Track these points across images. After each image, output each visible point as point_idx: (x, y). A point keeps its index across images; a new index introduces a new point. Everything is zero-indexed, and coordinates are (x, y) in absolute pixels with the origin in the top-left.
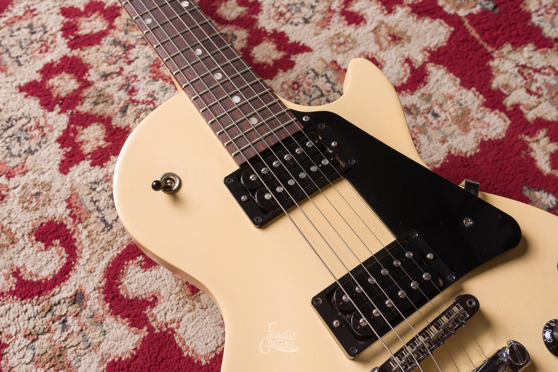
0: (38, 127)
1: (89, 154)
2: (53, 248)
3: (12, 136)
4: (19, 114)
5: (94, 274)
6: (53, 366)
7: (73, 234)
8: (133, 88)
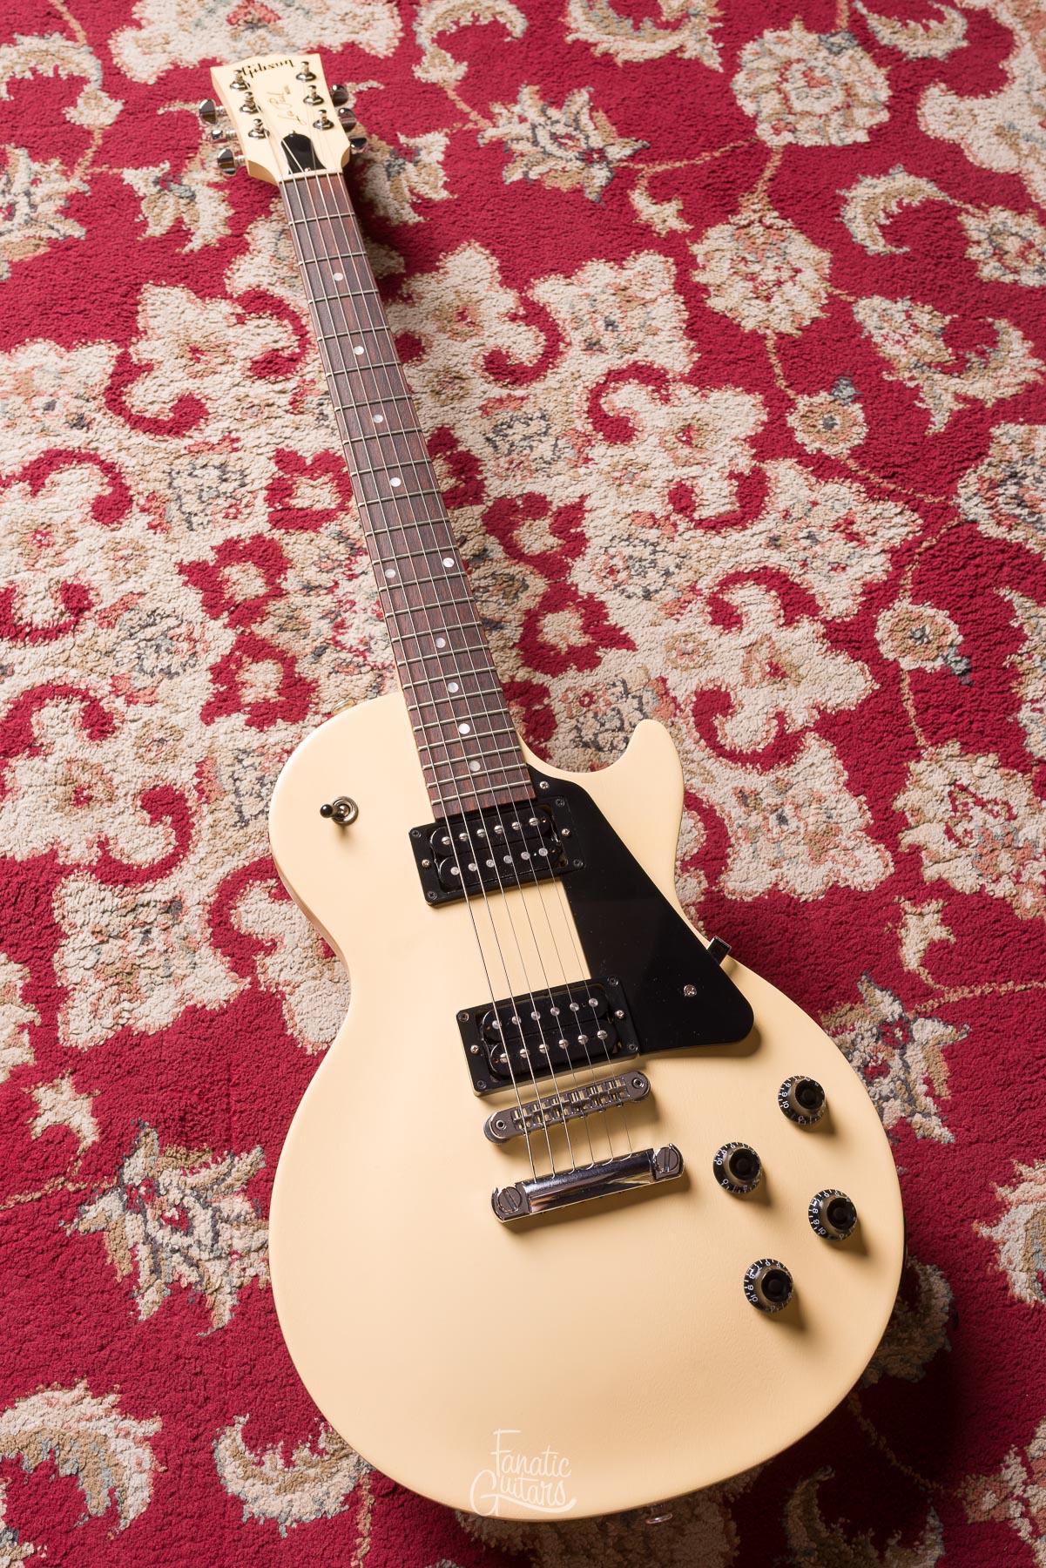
0: (189, 638)
1: (249, 705)
2: (161, 827)
3: (150, 640)
4: (168, 609)
5: (204, 882)
6: (118, 984)
7: (193, 815)
8: (343, 621)
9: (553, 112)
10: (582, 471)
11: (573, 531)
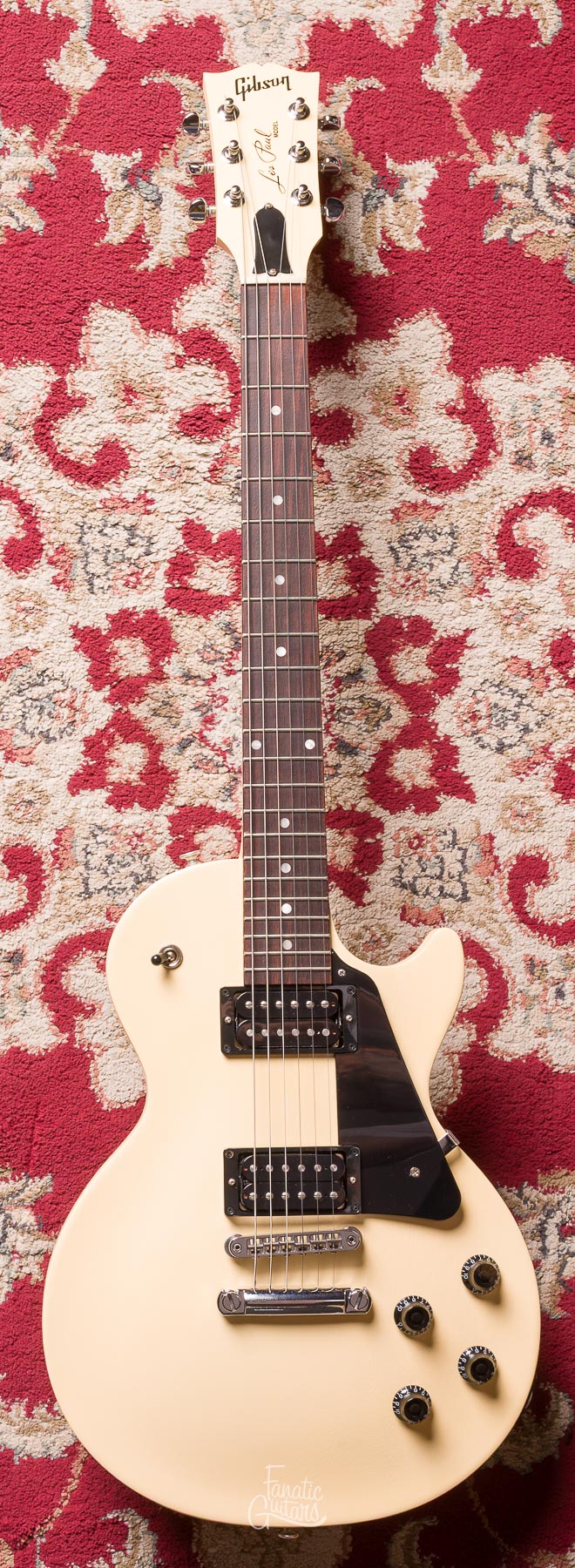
0: (71, 706)
1: (111, 784)
2: (17, 883)
3: (36, 700)
4: (57, 671)
5: (45, 940)
7: (46, 877)
8: (213, 716)
9: (558, 154)
10: (474, 601)
11: (448, 666)
